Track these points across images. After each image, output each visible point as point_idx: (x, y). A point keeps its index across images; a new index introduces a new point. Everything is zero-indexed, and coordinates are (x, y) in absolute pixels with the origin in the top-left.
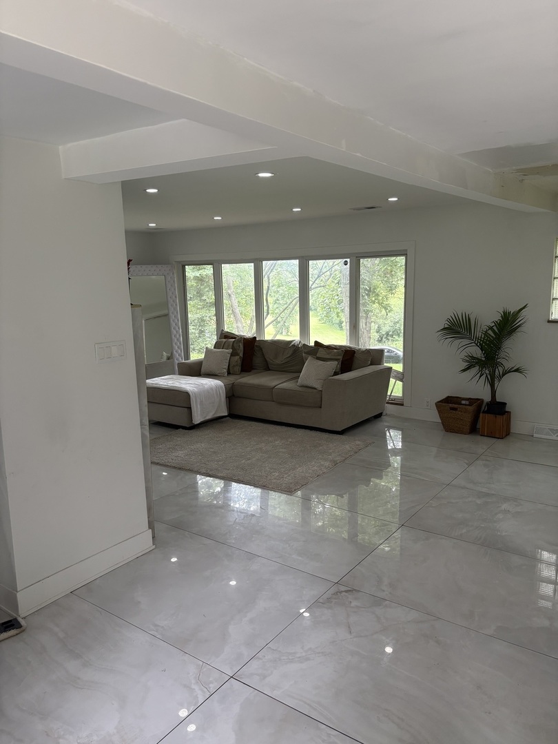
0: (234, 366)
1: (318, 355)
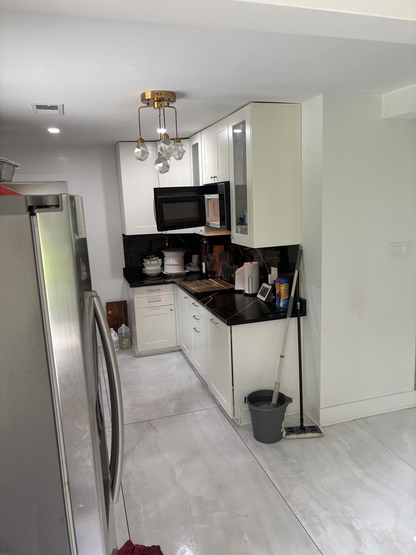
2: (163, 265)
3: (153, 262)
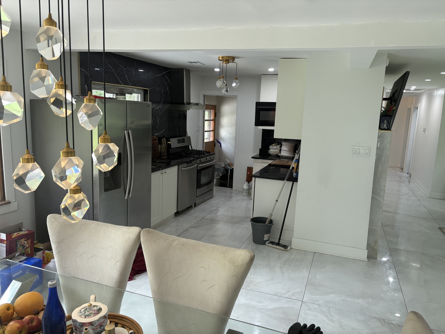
2: (280, 150)
3: (273, 147)
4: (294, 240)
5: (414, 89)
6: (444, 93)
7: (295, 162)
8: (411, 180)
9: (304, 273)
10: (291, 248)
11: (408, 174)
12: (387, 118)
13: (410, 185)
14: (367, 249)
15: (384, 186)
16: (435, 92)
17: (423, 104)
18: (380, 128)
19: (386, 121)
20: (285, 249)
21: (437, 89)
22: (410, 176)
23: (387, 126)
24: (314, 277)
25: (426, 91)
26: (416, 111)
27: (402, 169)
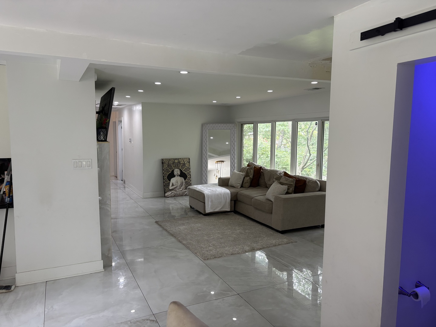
0: (246, 183)
1: (281, 181)
4: (18, 277)
5: (117, 104)
6: (141, 108)
7: (6, 185)
8: (126, 186)
9: (39, 309)
10: (16, 287)
11: (122, 180)
12: (103, 130)
13: (125, 190)
14: (102, 259)
15: (109, 195)
16: (134, 107)
17: (125, 118)
18: (98, 140)
19: (102, 133)
20: (7, 291)
21: (135, 105)
22: (124, 182)
23: (104, 138)
24: (51, 309)
25: (126, 107)
26: (121, 124)
27: (117, 177)
